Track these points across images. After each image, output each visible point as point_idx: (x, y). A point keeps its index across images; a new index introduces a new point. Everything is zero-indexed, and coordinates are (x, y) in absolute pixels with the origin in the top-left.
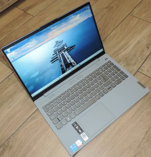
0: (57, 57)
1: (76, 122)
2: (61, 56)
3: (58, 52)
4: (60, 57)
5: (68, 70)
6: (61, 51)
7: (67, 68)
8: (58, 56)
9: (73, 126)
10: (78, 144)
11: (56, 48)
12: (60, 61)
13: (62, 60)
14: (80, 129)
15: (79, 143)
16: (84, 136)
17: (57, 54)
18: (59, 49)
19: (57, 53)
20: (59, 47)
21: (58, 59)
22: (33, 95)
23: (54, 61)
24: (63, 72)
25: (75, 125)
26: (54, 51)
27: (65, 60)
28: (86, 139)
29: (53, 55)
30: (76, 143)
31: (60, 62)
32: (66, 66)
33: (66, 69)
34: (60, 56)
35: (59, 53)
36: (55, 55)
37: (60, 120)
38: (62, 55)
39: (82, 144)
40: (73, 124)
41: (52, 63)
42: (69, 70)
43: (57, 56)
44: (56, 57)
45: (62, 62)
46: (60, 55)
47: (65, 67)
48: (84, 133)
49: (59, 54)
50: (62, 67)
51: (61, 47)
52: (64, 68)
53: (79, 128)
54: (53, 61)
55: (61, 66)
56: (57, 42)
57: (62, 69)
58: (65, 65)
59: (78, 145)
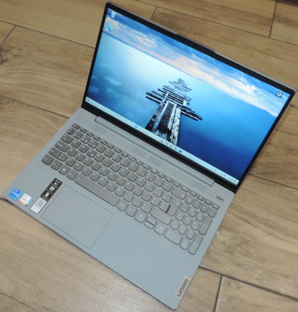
0: (161, 100)
1: (61, 183)
2: (166, 105)
3: (169, 95)
4: (164, 105)
5: (157, 132)
6: (173, 98)
7: (158, 131)
8: (164, 100)
9: (54, 182)
10: (23, 199)
11: (172, 87)
12: (160, 109)
13: (163, 111)
14: (50, 194)
15: (25, 200)
16: (40, 205)
17: (165, 95)
18: (174, 92)
19: (166, 93)
20: (177, 92)
21: (160, 103)
22: (88, 100)
23: (151, 99)
24: (149, 127)
25: (55, 184)
26: (165, 88)
27: (166, 117)
28: (36, 209)
29: (158, 90)
30: (25, 194)
31: (158, 110)
32: (159, 125)
33: (156, 131)
34: (165, 102)
35: (168, 98)
36: (161, 93)
37: (60, 157)
38: (171, 106)
39: (25, 205)
40: (56, 180)
41: (147, 97)
42: (159, 135)
43: (161, 98)
44: (159, 97)
45: (161, 114)
46: (168, 102)
47: (157, 125)
48: (46, 202)
49: (167, 100)
50: (153, 120)
51: (180, 93)
52: (155, 124)
53: (52, 192)
54: (151, 96)
55: (155, 117)
56: (180, 81)
57: (152, 123)
58: (160, 123)
59: (21, 200)
